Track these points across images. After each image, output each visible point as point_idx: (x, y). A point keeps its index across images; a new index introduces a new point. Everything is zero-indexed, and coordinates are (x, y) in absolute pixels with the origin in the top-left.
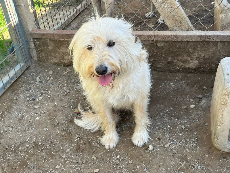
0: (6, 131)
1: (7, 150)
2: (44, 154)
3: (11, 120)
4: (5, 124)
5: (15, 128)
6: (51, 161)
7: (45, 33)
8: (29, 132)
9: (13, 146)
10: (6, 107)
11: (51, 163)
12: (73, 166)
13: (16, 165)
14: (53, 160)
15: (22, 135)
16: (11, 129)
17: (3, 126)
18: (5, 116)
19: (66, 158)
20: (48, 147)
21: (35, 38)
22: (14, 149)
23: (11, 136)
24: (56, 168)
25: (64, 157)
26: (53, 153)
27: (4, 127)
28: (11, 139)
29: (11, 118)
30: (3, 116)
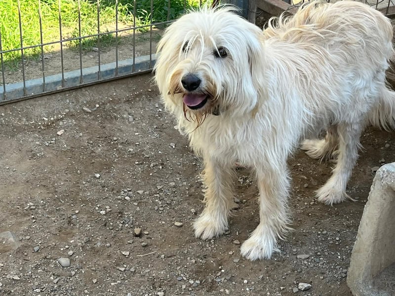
0: (123, 118)
1: (103, 139)
2: (140, 169)
3: (143, 110)
4: (130, 111)
5: (138, 121)
6: (139, 181)
7: (276, 5)
8: (150, 136)
9: (115, 139)
10: (150, 90)
11: (137, 183)
12: (160, 204)
13: (98, 160)
14: (143, 182)
15: (137, 134)
16: (131, 119)
17: (126, 110)
18: (140, 100)
19: (161, 190)
20: (152, 165)
21: (263, 10)
22: (112, 143)
23: (123, 127)
24: (138, 191)
25: (159, 187)
26: (151, 174)
27: (126, 112)
28: (121, 131)
29: (144, 108)
30: (138, 99)
